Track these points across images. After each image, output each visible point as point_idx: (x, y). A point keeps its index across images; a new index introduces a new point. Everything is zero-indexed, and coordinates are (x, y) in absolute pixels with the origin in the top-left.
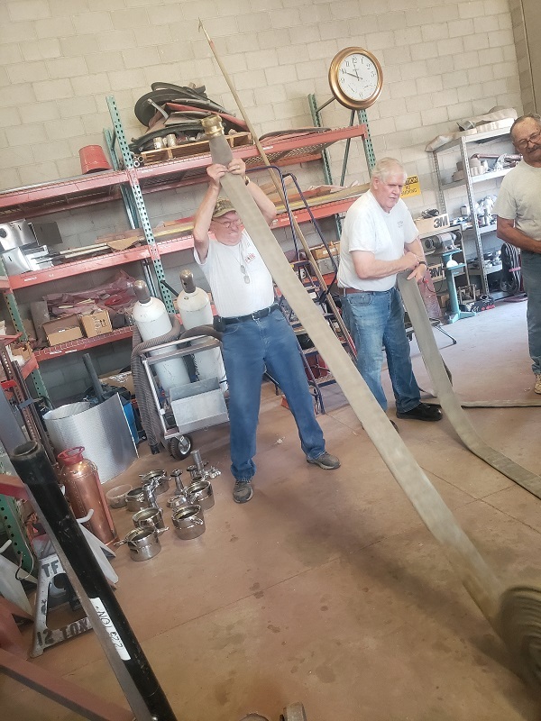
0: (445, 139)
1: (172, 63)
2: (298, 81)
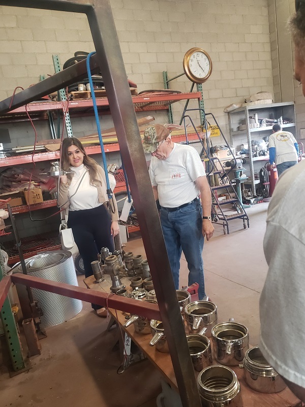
0: (236, 106)
1: (85, 42)
2: (158, 62)
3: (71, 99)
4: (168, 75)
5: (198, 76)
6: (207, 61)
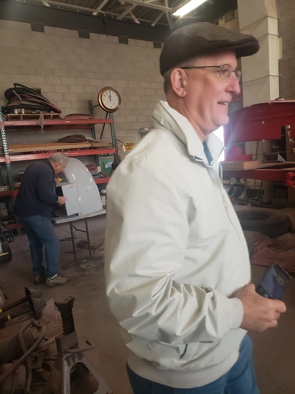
0: (147, 129)
1: (25, 75)
2: (84, 93)
3: (7, 120)
4: (92, 102)
5: (109, 107)
6: (117, 97)
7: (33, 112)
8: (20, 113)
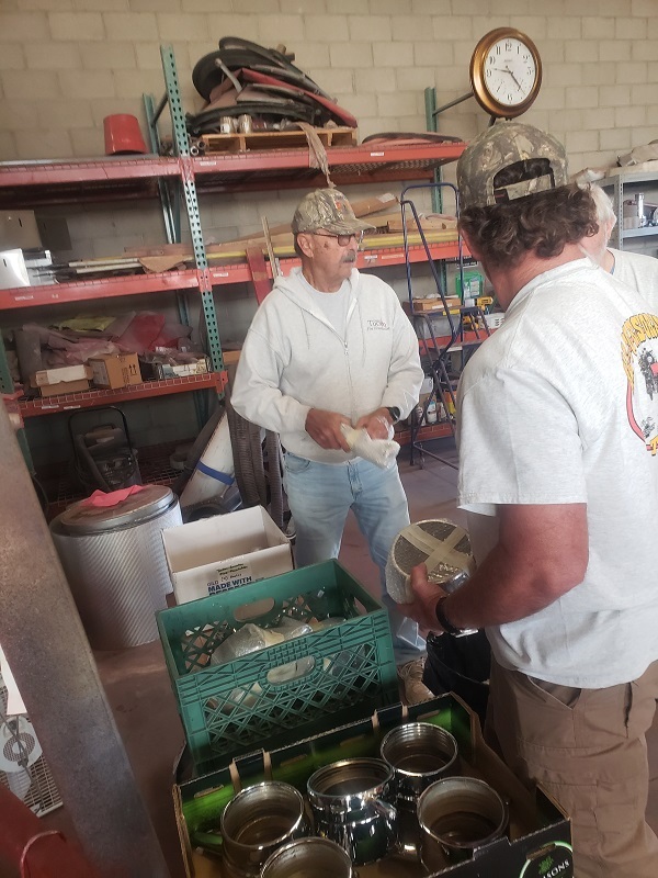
0: (594, 175)
2: (415, 66)
3: (201, 154)
4: (438, 96)
5: (503, 100)
6: (531, 63)
7: (276, 126)
8: (239, 131)
